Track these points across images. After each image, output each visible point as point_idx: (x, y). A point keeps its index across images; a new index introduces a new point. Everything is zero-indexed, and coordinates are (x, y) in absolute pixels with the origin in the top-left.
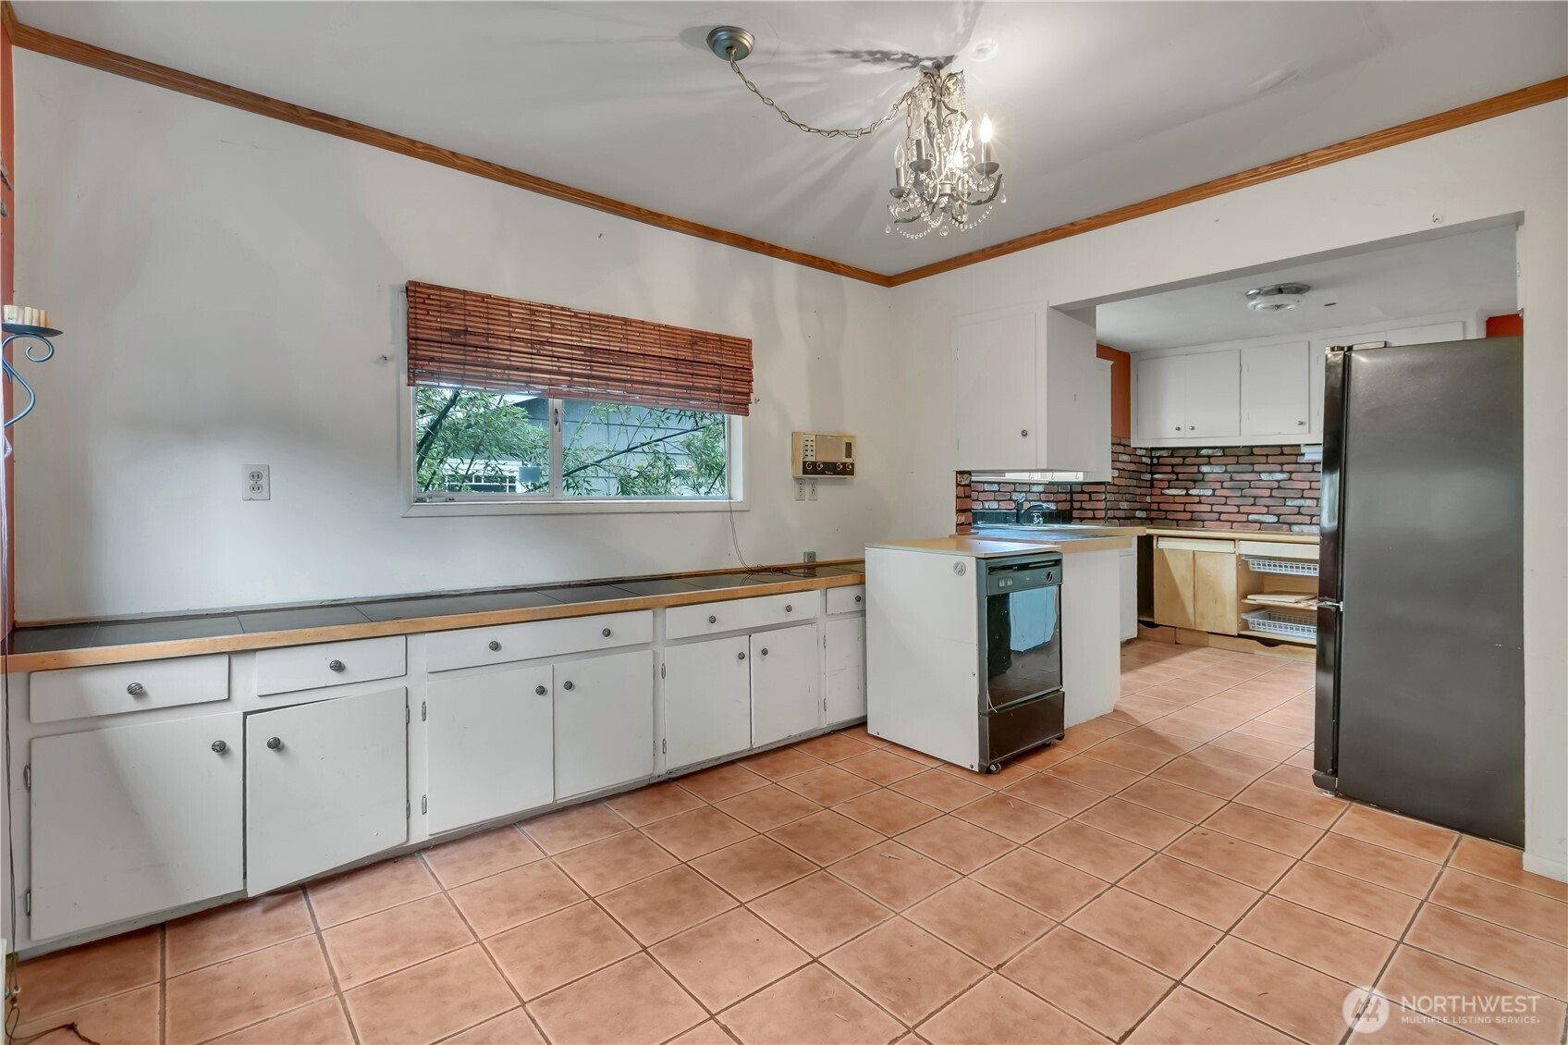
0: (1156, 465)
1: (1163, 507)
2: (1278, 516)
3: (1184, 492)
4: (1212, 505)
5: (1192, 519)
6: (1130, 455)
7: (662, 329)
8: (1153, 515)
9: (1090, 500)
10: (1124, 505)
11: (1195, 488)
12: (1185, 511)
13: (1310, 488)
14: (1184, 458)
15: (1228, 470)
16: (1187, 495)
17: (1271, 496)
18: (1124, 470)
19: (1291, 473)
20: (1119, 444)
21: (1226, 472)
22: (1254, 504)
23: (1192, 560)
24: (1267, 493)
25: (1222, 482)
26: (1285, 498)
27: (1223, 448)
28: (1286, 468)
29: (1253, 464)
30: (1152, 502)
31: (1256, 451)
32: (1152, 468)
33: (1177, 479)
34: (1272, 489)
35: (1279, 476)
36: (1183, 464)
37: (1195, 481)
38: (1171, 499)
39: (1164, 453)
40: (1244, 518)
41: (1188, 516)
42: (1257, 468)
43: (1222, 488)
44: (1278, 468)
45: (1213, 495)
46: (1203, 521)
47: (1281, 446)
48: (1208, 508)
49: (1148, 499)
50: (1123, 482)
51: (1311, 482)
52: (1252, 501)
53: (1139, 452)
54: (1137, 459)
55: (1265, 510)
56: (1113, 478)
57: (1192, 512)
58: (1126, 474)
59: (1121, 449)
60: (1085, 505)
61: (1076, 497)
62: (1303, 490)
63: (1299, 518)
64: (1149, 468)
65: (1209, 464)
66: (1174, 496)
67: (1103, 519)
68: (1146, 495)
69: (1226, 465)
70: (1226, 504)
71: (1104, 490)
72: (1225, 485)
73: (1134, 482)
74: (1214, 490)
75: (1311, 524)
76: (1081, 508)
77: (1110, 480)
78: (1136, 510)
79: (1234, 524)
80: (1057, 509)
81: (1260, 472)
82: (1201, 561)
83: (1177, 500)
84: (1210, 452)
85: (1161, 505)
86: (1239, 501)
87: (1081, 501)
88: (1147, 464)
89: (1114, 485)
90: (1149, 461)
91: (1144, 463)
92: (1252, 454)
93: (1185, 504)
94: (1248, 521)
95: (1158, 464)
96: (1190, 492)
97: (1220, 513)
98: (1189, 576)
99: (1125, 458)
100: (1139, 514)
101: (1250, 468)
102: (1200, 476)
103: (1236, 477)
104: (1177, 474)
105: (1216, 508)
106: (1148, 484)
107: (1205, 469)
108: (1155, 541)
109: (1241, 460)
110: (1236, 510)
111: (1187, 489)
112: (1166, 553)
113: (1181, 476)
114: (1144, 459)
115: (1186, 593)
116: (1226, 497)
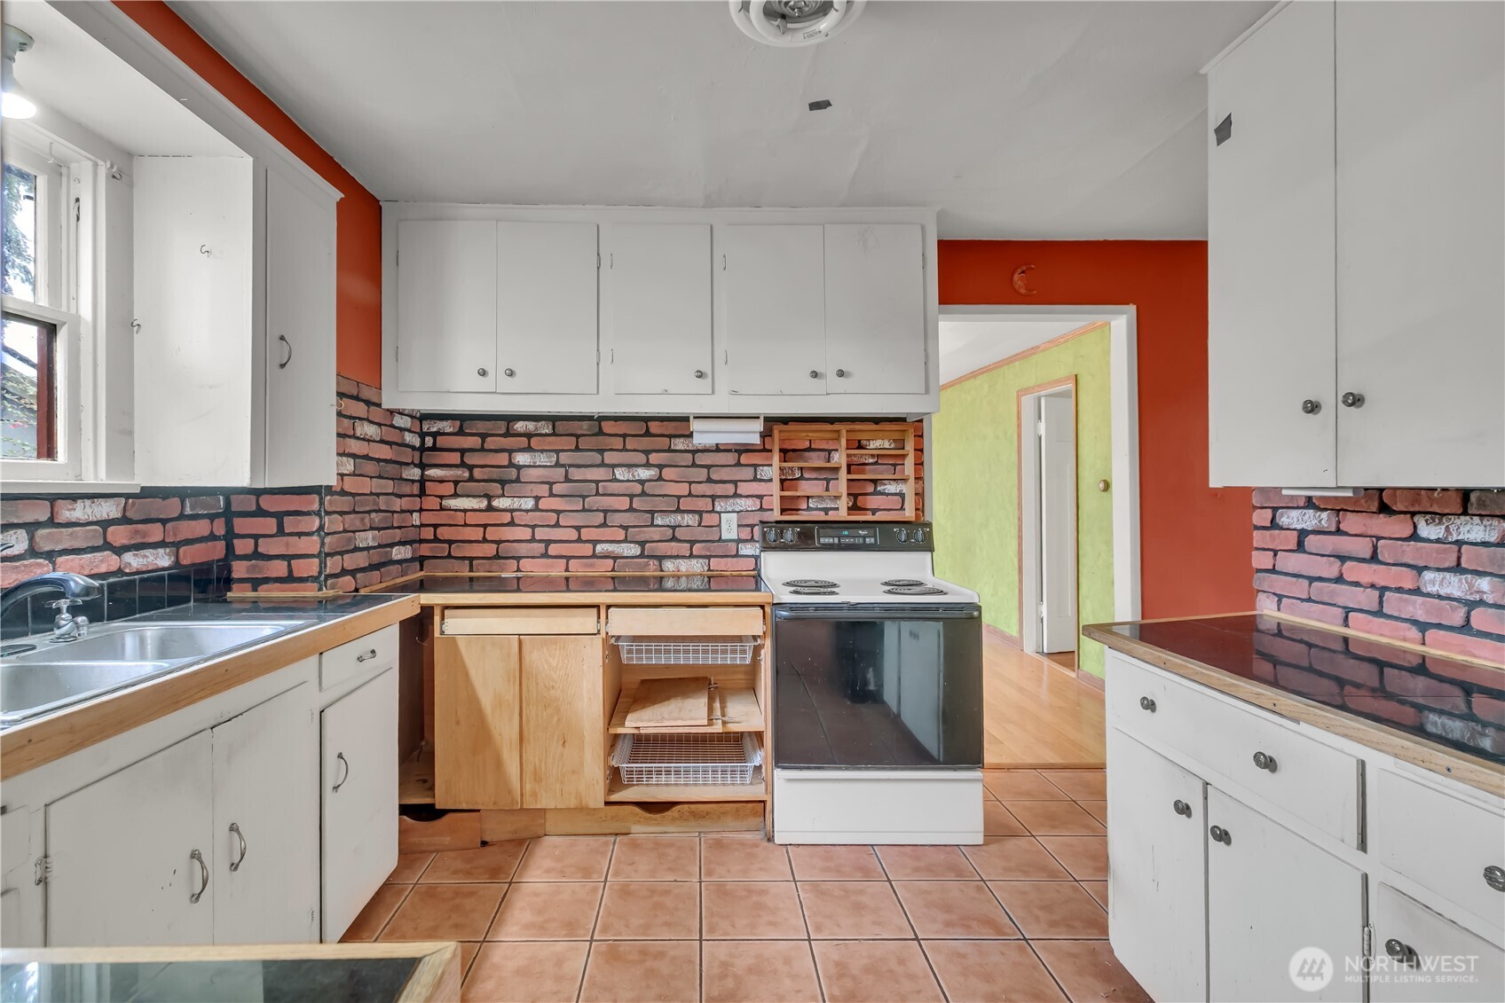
0: (429, 449)
1: (444, 533)
2: (642, 544)
3: (483, 504)
4: (533, 527)
5: (497, 557)
6: (379, 425)
8: (425, 550)
9: (281, 531)
10: (367, 539)
11: (503, 495)
12: (485, 540)
13: (690, 495)
14: (484, 436)
15: (562, 461)
16: (490, 508)
17: (631, 509)
18: (367, 457)
19: (661, 467)
20: (357, 398)
21: (558, 465)
22: (604, 525)
23: (515, 658)
24: (623, 503)
25: (551, 484)
26: (652, 512)
27: (553, 419)
28: (654, 458)
29: (601, 451)
30: (423, 525)
31: (608, 427)
32: (426, 454)
33: (471, 479)
34: (631, 496)
35: (644, 474)
36: (482, 449)
37: (503, 483)
38: (460, 518)
39: (447, 426)
40: (586, 549)
41: (490, 550)
42: (610, 457)
43: (552, 495)
44: (641, 458)
45: (536, 509)
46: (518, 559)
47: (646, 419)
48: (525, 533)
49: (416, 519)
50: (366, 486)
51: (690, 483)
52: (599, 518)
53: (400, 421)
54: (392, 436)
55: (621, 534)
56: (342, 475)
57: (498, 542)
58: (371, 468)
59: (359, 409)
60: (265, 547)
61: (241, 525)
62: (679, 497)
63: (673, 548)
64: (417, 454)
65: (529, 449)
66: (465, 511)
67: (315, 579)
68: (411, 512)
69: (557, 452)
70: (557, 525)
71: (316, 507)
72: (557, 488)
73: (389, 486)
74: (537, 499)
75: (691, 556)
76: (256, 555)
77: (332, 481)
78: (392, 545)
79: (572, 562)
80: (177, 564)
81: (614, 466)
82: (534, 656)
83: (471, 518)
84: (531, 426)
85: (440, 530)
86: (579, 519)
87: (256, 537)
88: (413, 448)
89: (343, 493)
90: (416, 441)
91: (407, 446)
92: (601, 433)
93: (485, 526)
94: (594, 556)
95: (434, 448)
96: (495, 503)
97: (548, 542)
98: (511, 694)
99: (370, 430)
100: (399, 553)
101: (597, 458)
102: (513, 473)
103: (576, 474)
104: (471, 468)
105: (541, 534)
106: (416, 489)
107: (521, 459)
108: (437, 619)
109: (583, 443)
110: (573, 535)
111: (489, 497)
112: (461, 643)
113: (477, 473)
114: (409, 438)
115: (504, 729)
116: (558, 512)
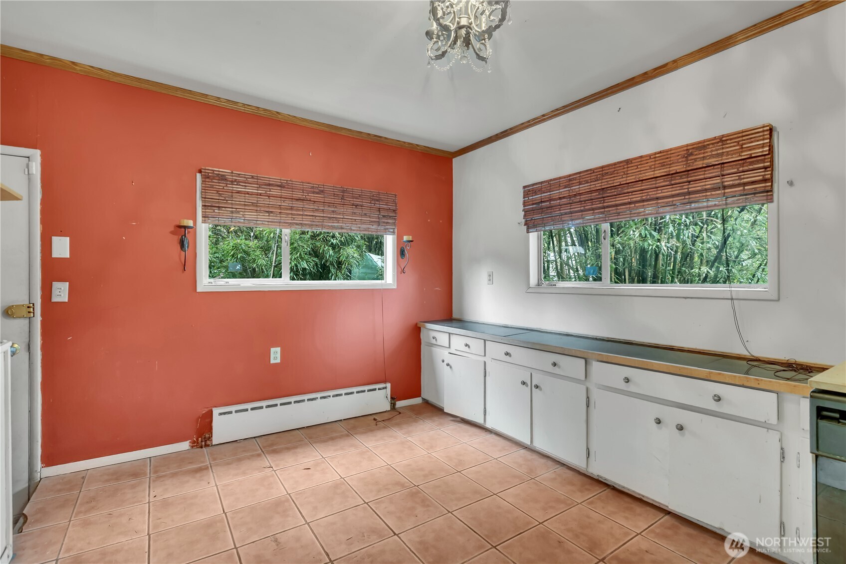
7: (657, 156)
